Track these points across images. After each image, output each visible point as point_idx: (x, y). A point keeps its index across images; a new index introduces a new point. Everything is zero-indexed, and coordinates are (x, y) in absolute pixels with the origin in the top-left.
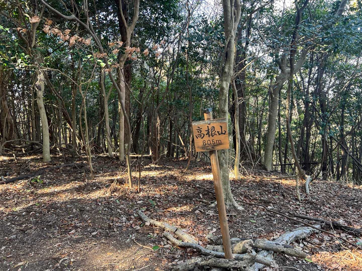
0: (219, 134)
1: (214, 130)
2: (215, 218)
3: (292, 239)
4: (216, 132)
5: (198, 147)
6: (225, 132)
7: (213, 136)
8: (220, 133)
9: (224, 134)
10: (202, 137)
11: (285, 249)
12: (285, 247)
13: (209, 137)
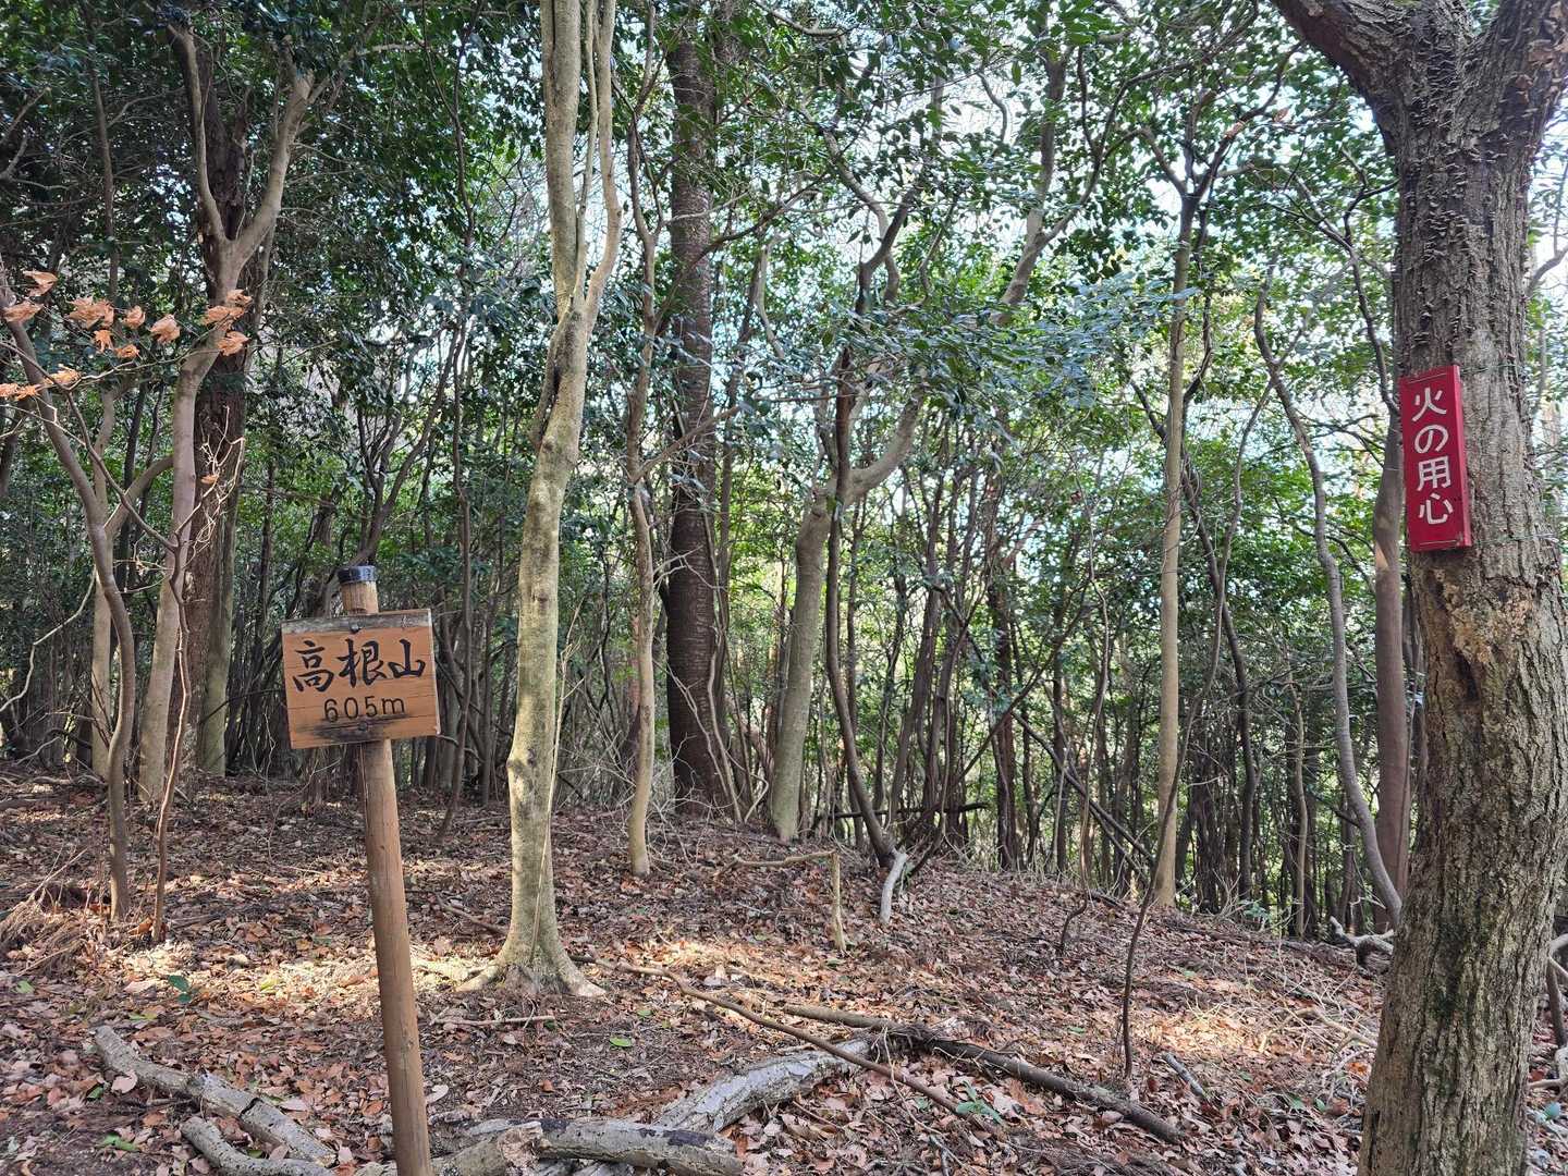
0: (397, 675)
1: (375, 658)
2: (464, 1037)
3: (734, 1104)
4: (385, 666)
5: (303, 729)
6: (423, 665)
7: (368, 682)
8: (400, 670)
9: (419, 673)
10: (322, 683)
11: (671, 1151)
12: (671, 1143)
13: (353, 684)
